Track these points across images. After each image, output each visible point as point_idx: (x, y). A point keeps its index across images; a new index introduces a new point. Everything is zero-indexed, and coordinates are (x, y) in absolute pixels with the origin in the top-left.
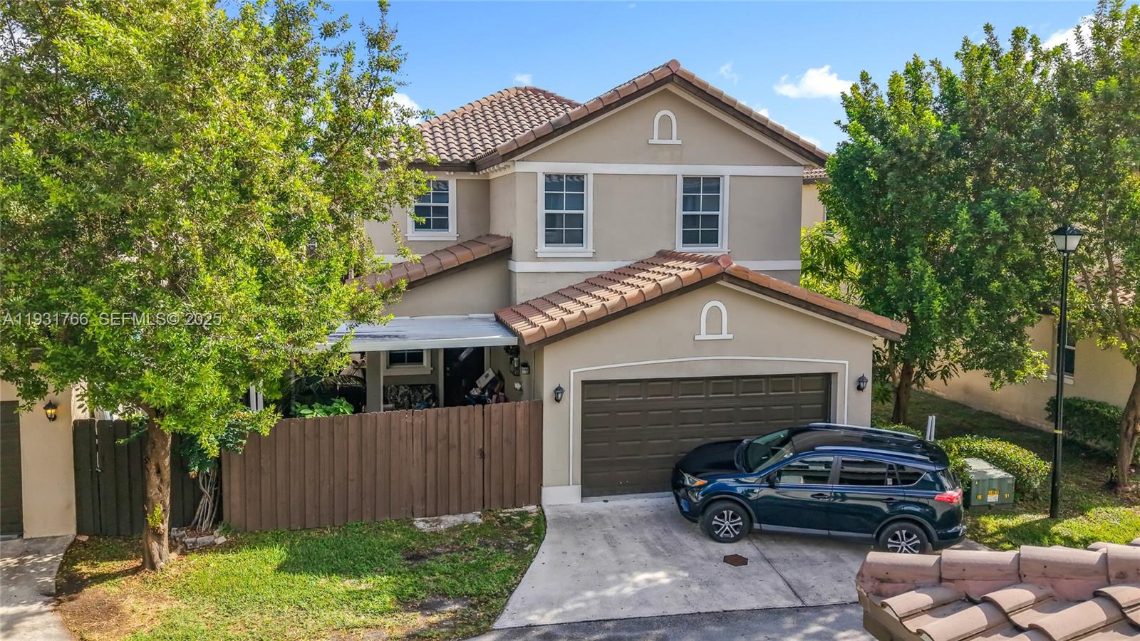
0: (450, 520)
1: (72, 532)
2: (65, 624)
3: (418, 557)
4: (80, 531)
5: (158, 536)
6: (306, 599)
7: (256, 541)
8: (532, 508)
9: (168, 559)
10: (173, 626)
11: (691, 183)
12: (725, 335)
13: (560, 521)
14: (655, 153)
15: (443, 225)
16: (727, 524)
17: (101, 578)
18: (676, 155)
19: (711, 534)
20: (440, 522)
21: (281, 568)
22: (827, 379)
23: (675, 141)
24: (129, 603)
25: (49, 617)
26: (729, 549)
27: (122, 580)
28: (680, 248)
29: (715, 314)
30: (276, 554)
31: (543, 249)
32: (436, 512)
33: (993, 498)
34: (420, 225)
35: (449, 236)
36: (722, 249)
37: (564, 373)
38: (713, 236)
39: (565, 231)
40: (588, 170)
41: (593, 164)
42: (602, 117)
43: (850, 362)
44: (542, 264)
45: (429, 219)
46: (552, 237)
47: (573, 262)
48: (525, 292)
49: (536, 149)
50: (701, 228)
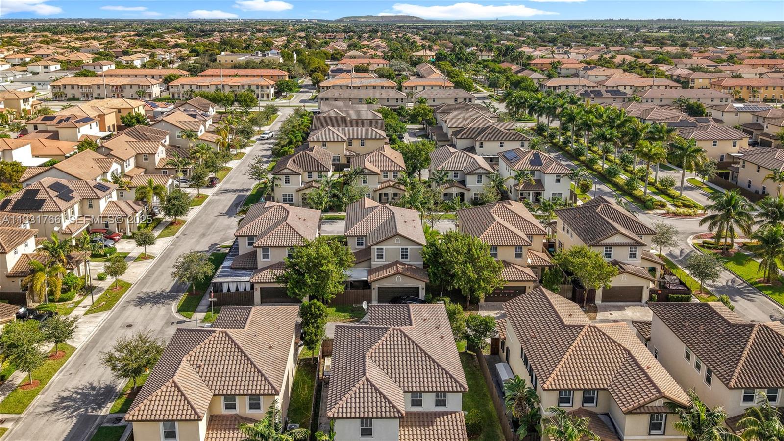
3: (352, 311)
7: (332, 307)
11: (402, 249)
12: (400, 281)
14: (396, 245)
15: (362, 245)
18: (400, 245)
22: (418, 288)
23: (399, 243)
28: (401, 260)
29: (399, 278)
31: (376, 260)
32: (356, 303)
34: (358, 245)
35: (364, 247)
36: (408, 260)
37: (375, 286)
38: (407, 258)
39: (380, 256)
40: (384, 247)
41: (385, 246)
42: (386, 239)
43: (421, 285)
44: (376, 262)
45: (360, 244)
46: (378, 258)
47: (381, 262)
48: (373, 267)
49: (374, 245)
50: (404, 256)
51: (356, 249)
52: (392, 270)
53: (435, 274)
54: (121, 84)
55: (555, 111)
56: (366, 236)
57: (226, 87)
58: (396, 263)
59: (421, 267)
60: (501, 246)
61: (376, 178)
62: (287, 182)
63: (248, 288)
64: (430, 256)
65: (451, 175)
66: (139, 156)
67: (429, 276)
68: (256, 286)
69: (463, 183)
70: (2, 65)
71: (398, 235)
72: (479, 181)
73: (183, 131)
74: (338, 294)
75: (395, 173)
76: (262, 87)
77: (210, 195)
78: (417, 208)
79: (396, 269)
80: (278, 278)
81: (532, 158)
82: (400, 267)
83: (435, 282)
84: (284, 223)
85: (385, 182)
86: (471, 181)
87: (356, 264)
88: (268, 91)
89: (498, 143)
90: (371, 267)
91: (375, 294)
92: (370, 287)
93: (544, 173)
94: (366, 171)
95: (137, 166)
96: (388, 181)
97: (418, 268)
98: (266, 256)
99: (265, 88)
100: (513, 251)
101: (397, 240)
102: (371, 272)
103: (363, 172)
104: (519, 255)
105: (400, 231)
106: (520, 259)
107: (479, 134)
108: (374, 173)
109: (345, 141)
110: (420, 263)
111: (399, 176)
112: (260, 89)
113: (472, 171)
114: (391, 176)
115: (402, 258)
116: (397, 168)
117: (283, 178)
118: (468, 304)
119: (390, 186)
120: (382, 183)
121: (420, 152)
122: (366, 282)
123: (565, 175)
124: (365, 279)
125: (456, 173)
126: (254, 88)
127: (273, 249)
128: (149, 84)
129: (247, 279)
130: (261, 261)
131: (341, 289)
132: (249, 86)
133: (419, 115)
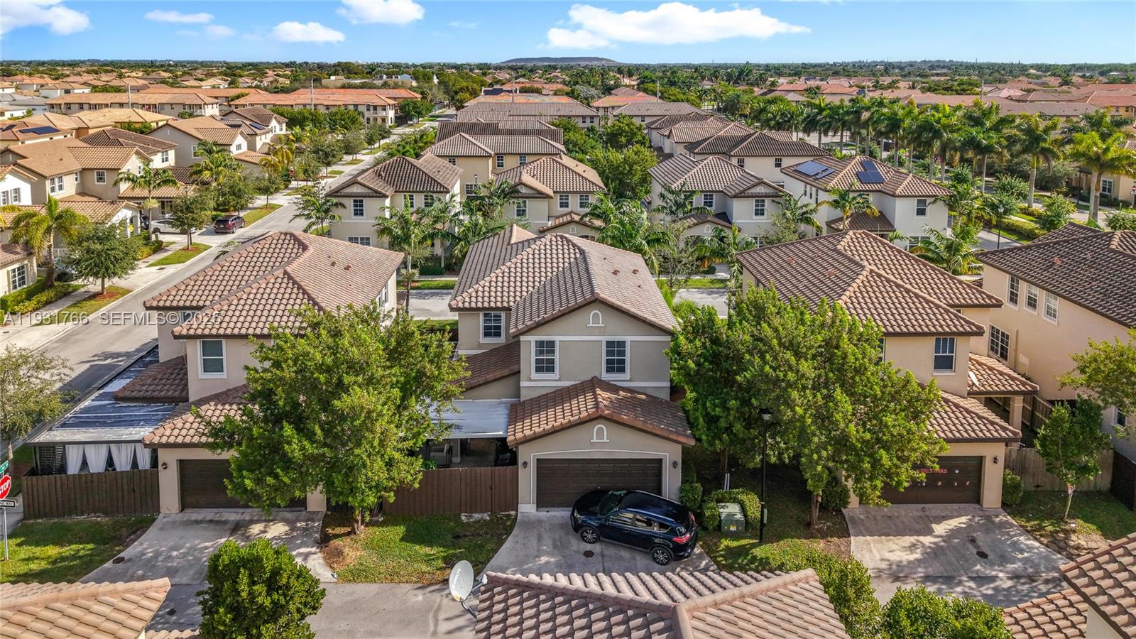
0: (477, 516)
1: (324, 509)
2: (324, 558)
3: (457, 537)
4: (328, 510)
5: (357, 522)
6: (410, 556)
7: (395, 523)
8: (513, 513)
9: (361, 528)
10: (362, 564)
11: (610, 344)
12: (605, 440)
13: (523, 522)
14: (591, 331)
15: (498, 334)
16: (590, 536)
17: (337, 536)
18: (601, 331)
19: (584, 539)
20: (471, 517)
21: (402, 539)
22: (660, 461)
23: (601, 325)
24: (346, 550)
25: (319, 555)
26: (589, 547)
27: (344, 538)
28: (606, 376)
29: (600, 431)
30: (401, 530)
31: (534, 375)
32: (471, 510)
33: (733, 528)
34: (487, 334)
35: (501, 340)
36: (627, 375)
37: (529, 455)
38: (622, 370)
39: (545, 366)
40: (557, 338)
41: (560, 336)
42: (563, 315)
43: (669, 454)
44: (533, 382)
45: (492, 331)
46: (539, 370)
47: (549, 382)
48: (525, 396)
49: (529, 330)
50: (616, 365)
51: (480, 346)
52: (582, 407)
53: (712, 420)
54: (157, 102)
55: (859, 118)
56: (509, 309)
57: (319, 107)
58: (593, 384)
59: (665, 396)
60: (895, 334)
61: (542, 206)
62: (359, 212)
63: (144, 462)
64: (698, 364)
65: (698, 201)
66: (88, 174)
67: (692, 425)
68: (163, 455)
69: (724, 217)
70: (3, 89)
71: (597, 301)
72: (759, 212)
73: (202, 143)
74: (402, 490)
75: (584, 196)
76: (375, 108)
77: (214, 245)
78: (638, 250)
79: (591, 404)
80: (215, 433)
81: (861, 169)
82: (603, 395)
83: (711, 444)
84: (279, 273)
85: (562, 216)
86: (742, 212)
87: (470, 388)
88: (384, 113)
89: (772, 161)
90: (518, 396)
91: (527, 480)
92: (513, 460)
93: (894, 196)
94: (524, 190)
95: (83, 192)
96: (570, 213)
97: (653, 400)
98: (213, 365)
99: (379, 109)
100: (926, 350)
101: (594, 317)
102: (518, 411)
103: (518, 192)
104: (944, 363)
105: (604, 294)
106: (947, 373)
107: (735, 146)
108: (541, 195)
109: (490, 156)
110: (659, 386)
111: (593, 200)
112: (372, 111)
113: (742, 192)
114: (574, 202)
115: (609, 370)
116: (588, 187)
117: (349, 203)
118: (816, 513)
119: (572, 221)
120: (558, 217)
121: (631, 166)
122: (503, 440)
123: (936, 199)
124: (500, 433)
125: (708, 195)
126: (360, 109)
127: (232, 342)
128: (199, 102)
129: (143, 432)
130: (199, 380)
131: (411, 472)
132: (356, 106)
133: (621, 135)
